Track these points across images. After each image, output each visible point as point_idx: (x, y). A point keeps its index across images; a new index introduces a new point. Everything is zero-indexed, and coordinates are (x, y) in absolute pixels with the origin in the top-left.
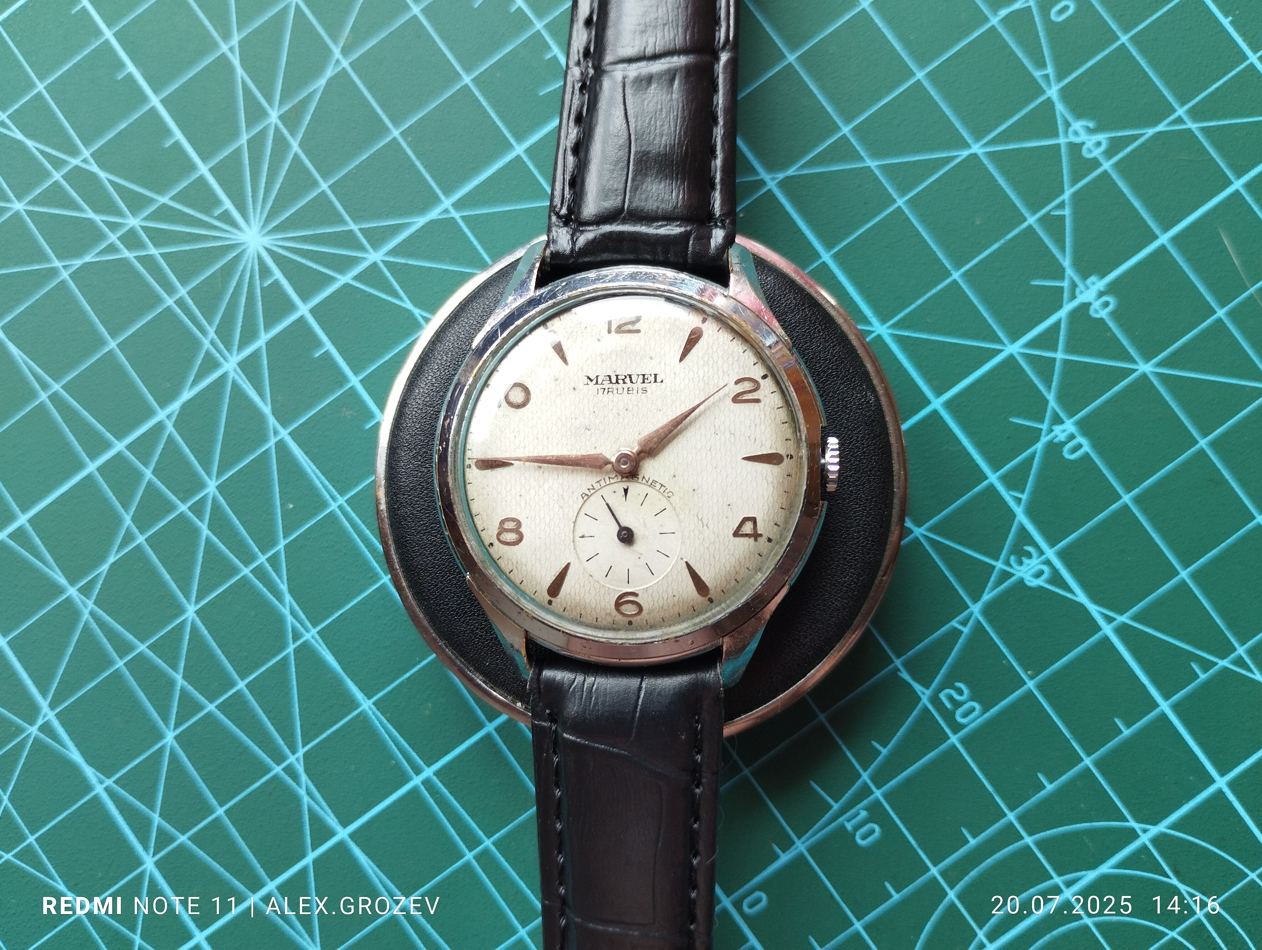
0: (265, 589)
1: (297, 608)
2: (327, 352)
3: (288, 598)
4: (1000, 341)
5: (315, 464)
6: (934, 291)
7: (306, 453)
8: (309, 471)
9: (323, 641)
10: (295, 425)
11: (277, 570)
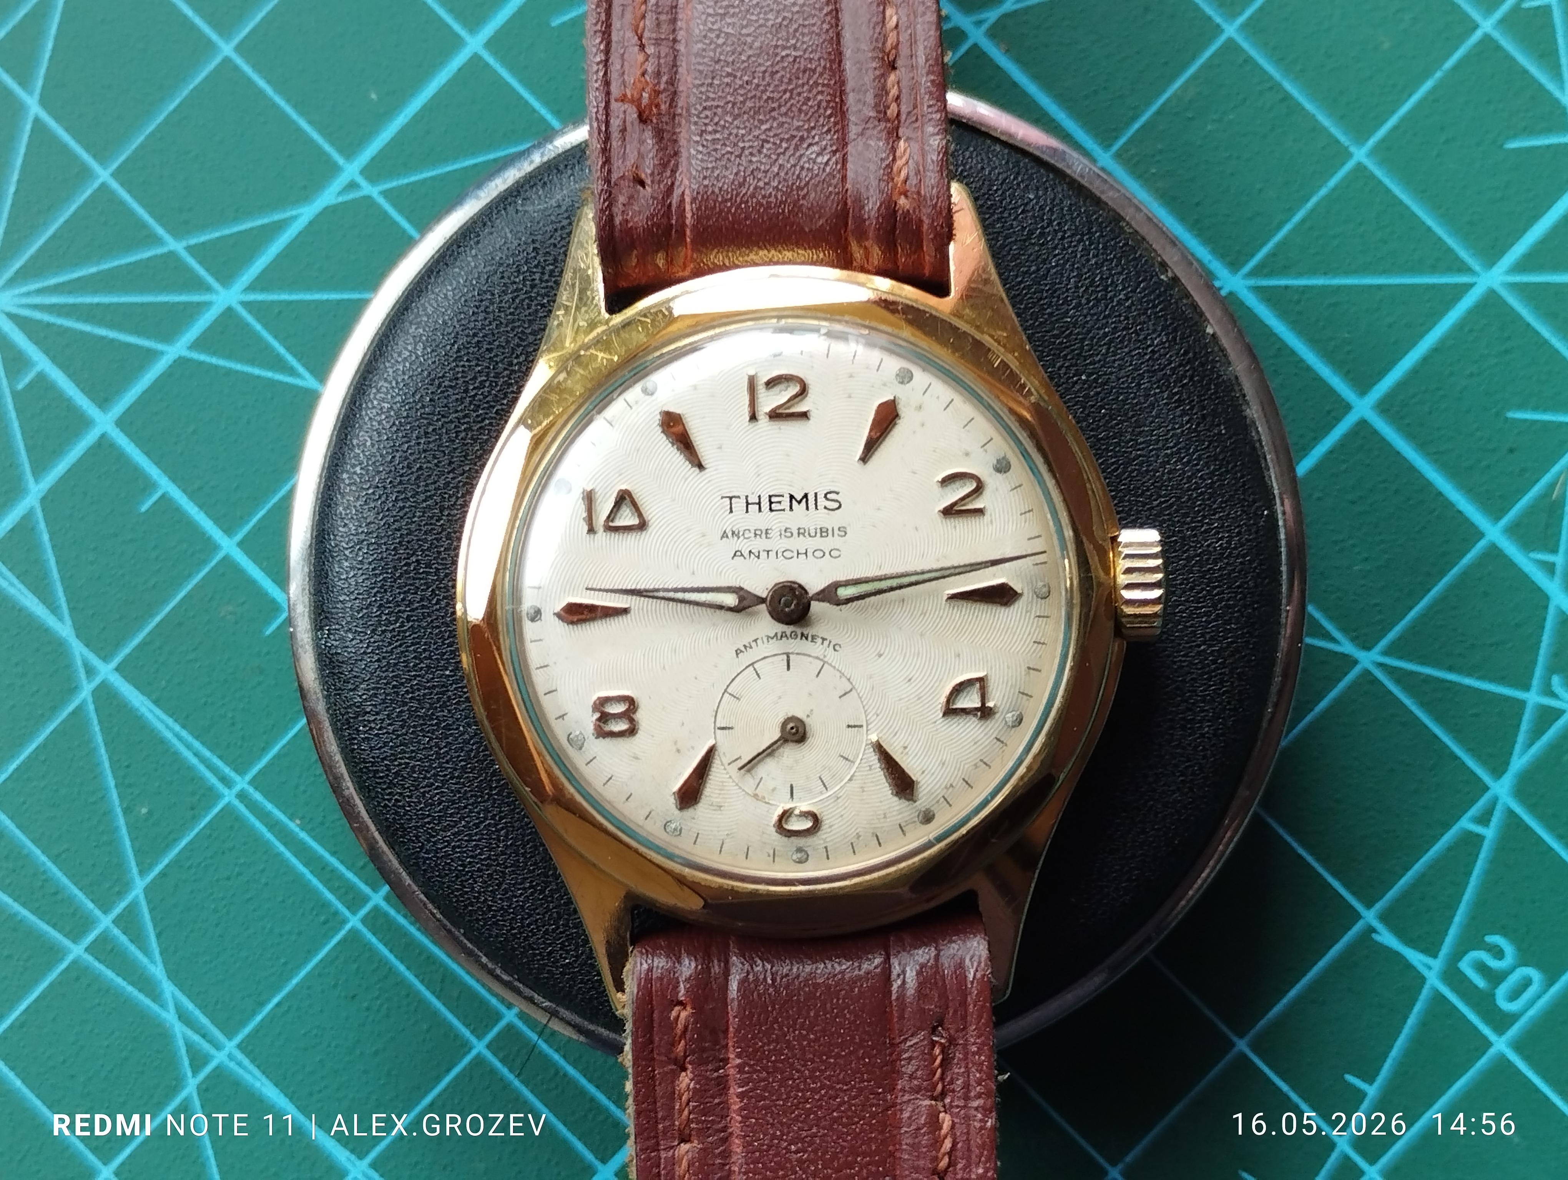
0: (119, 981)
1: (190, 1006)
2: (165, 498)
3: (168, 989)
4: (1464, 269)
5: (176, 721)
6: (1323, 192)
7: (156, 702)
8: (169, 735)
9: (253, 1061)
10: (126, 651)
11: (138, 939)
